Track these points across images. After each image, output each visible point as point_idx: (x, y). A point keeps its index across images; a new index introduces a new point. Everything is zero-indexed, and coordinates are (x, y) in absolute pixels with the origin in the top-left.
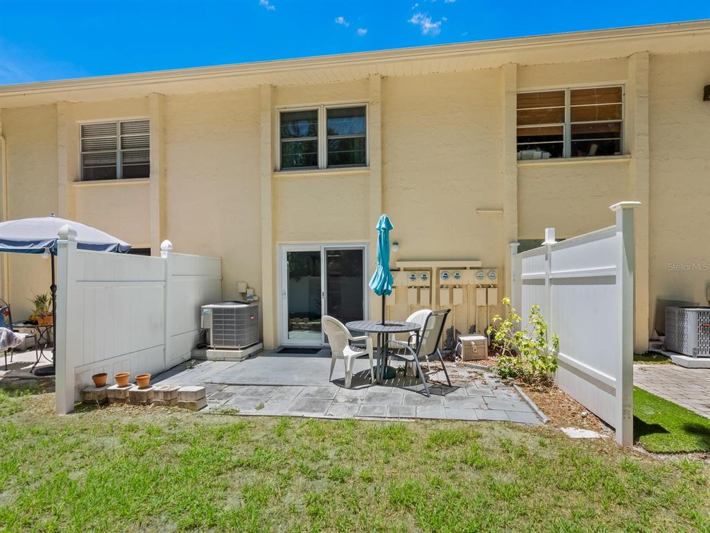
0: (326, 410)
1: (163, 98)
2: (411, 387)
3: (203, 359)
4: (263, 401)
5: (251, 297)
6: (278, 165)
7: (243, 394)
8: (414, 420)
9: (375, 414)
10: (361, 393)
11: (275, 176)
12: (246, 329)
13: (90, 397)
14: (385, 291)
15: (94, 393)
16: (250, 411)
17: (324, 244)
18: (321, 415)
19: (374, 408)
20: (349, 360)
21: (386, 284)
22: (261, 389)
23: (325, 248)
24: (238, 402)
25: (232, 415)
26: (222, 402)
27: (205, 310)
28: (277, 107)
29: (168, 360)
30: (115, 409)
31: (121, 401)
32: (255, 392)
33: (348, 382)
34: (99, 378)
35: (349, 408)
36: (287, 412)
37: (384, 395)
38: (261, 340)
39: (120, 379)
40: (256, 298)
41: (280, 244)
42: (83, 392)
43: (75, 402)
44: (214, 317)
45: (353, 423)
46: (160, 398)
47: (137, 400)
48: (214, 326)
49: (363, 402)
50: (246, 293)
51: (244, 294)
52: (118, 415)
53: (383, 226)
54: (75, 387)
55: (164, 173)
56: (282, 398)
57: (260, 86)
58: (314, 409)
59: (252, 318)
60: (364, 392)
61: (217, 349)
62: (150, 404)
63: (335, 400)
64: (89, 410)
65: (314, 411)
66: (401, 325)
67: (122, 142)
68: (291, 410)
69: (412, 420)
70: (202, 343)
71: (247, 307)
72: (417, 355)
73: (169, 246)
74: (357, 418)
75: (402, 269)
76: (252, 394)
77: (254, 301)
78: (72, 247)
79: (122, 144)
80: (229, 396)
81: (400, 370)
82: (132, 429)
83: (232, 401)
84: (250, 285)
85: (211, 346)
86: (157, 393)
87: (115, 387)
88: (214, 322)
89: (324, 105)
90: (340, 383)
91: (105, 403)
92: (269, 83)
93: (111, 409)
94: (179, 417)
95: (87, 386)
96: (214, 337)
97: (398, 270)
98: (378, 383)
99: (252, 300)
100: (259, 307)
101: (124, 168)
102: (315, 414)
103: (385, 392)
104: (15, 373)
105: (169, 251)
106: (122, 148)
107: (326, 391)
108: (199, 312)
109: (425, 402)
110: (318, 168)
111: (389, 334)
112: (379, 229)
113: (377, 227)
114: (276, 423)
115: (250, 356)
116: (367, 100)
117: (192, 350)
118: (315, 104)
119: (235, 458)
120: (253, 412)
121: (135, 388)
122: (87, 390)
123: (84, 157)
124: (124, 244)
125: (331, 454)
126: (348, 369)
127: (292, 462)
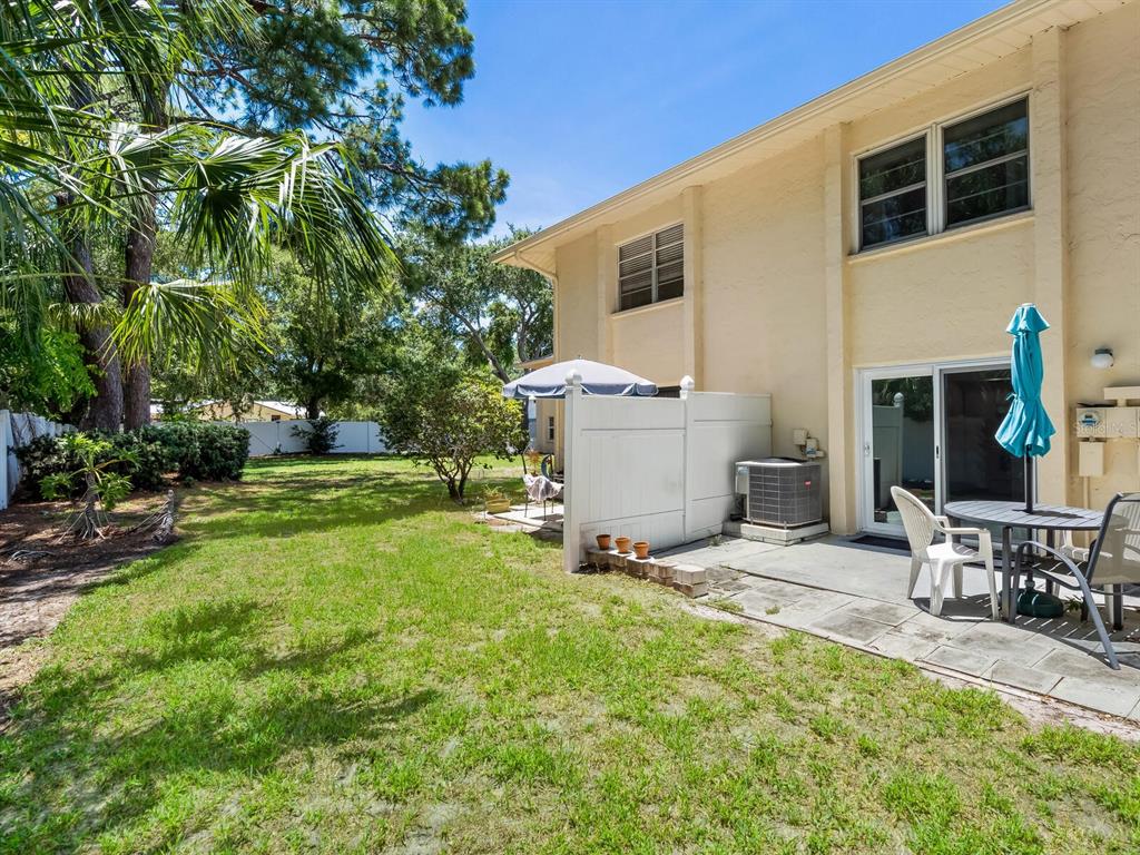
0: (873, 638)
1: (699, 190)
2: (1082, 642)
3: (736, 535)
4: (779, 605)
5: (812, 452)
6: (856, 241)
7: (760, 590)
8: (1039, 699)
9: (960, 666)
10: (957, 627)
11: (851, 263)
12: (796, 499)
13: (594, 560)
14: (1029, 448)
15: (598, 555)
16: (757, 614)
17: (938, 364)
18: (859, 644)
19: (966, 657)
20: (940, 566)
21: (1031, 434)
22: (789, 588)
23: (941, 370)
24: (747, 599)
25: (732, 613)
26: (727, 594)
27: (740, 468)
28: (852, 153)
29: (688, 531)
30: (613, 577)
31: (621, 569)
32: (780, 591)
33: (936, 605)
34: (603, 538)
35: (915, 646)
36: (806, 627)
37: (1003, 642)
38: (826, 519)
39: (620, 543)
40: (820, 454)
41: (859, 369)
42: (587, 552)
43: (581, 562)
44: (752, 478)
45: (904, 671)
46: (655, 573)
47: (635, 571)
48: (751, 491)
49: (950, 643)
50: (805, 446)
51: (803, 447)
52: (612, 584)
53: (1023, 325)
54: (581, 546)
55: (700, 286)
56: (812, 607)
57: (825, 130)
58: (852, 632)
59: (808, 483)
60: (964, 628)
61: (755, 524)
62: (646, 579)
63: (897, 629)
64: (590, 573)
65: (851, 636)
66: (1074, 516)
67: (657, 257)
68: (815, 625)
69: (1033, 697)
70: (737, 515)
71: (798, 467)
72: (1089, 579)
73: (690, 384)
74: (919, 664)
75: (1121, 402)
76: (772, 592)
77: (817, 458)
78: (577, 393)
79: (657, 259)
80: (741, 588)
81: (1073, 604)
82: (615, 601)
83: (741, 595)
84: (813, 434)
85: (748, 519)
86: (652, 566)
87: (615, 552)
88: (752, 486)
89: (937, 124)
90: (923, 603)
91: (606, 569)
92: (837, 122)
93: (608, 576)
94: (669, 600)
95: (593, 547)
96: (752, 507)
97: (1113, 404)
98: (1005, 620)
99: (814, 456)
100: (823, 468)
101: (660, 289)
102: (852, 640)
103: (1009, 637)
104: (550, 525)
105: (689, 390)
106: (658, 264)
107: (891, 612)
108: (733, 471)
109: (1100, 674)
110: (927, 235)
111: (1057, 532)
112: (1014, 331)
113: (1010, 327)
114: (780, 636)
115: (803, 540)
116: (1028, 85)
117: (723, 523)
118: (920, 127)
119: (701, 663)
120: (762, 615)
121: (633, 557)
122: (592, 551)
123: (622, 283)
124: (645, 382)
125: (836, 701)
126: (937, 583)
127: (773, 691)
